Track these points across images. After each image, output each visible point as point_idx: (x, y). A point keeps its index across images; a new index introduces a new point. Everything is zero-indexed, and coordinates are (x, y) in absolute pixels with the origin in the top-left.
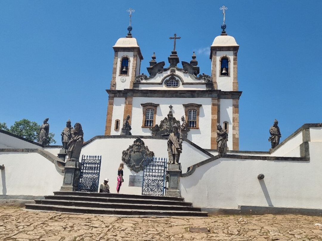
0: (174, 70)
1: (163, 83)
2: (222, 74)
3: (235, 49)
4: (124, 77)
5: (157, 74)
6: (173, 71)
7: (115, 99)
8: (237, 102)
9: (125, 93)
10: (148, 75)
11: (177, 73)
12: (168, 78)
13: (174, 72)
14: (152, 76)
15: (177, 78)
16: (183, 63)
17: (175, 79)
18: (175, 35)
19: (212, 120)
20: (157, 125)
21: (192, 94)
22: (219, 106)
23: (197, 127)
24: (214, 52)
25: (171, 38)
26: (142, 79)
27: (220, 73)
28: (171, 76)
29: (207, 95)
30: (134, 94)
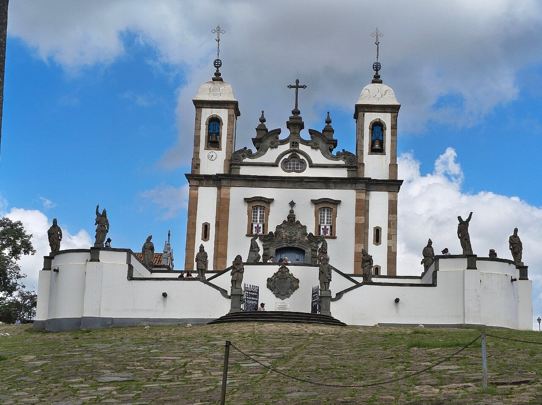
0: (296, 143)
1: (280, 165)
2: (373, 151)
3: (393, 109)
4: (214, 152)
5: (269, 149)
6: (294, 144)
7: (200, 188)
8: (396, 197)
9: (217, 180)
10: (254, 151)
11: (302, 147)
12: (287, 156)
13: (297, 146)
14: (261, 152)
15: (302, 157)
16: (311, 132)
17: (298, 157)
18: (297, 81)
19: (357, 225)
20: (271, 233)
21: (326, 183)
22: (367, 203)
23: (333, 235)
24: (360, 114)
25: (291, 87)
26: (244, 157)
27: (369, 149)
28: (291, 153)
29: (349, 185)
30: (233, 183)
